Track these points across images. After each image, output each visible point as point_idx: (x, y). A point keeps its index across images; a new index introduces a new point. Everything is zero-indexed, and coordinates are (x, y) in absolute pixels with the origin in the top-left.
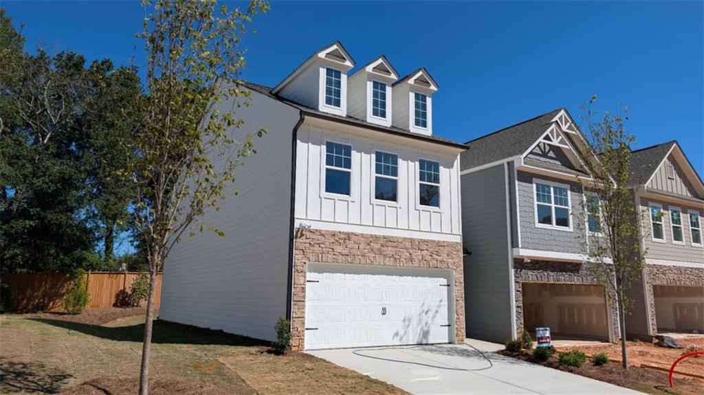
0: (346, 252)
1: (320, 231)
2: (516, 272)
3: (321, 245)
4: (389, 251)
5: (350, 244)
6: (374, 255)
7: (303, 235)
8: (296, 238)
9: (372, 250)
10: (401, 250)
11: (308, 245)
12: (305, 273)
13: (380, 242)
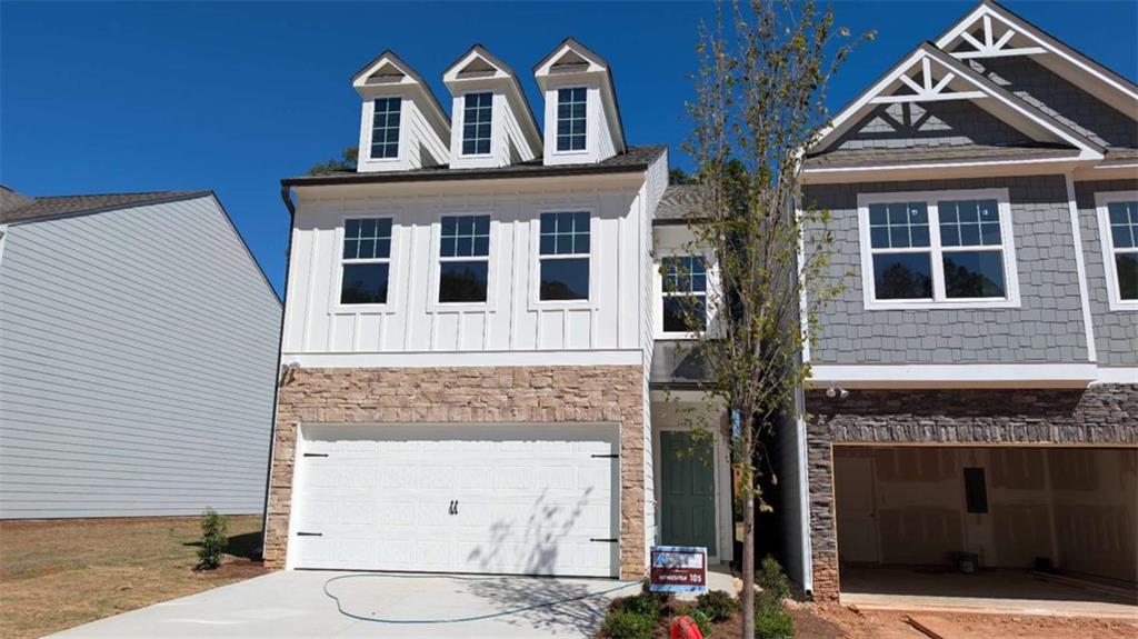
0: (369, 402)
1: (322, 370)
3: (325, 394)
4: (462, 394)
5: (379, 389)
6: (429, 405)
7: (294, 379)
9: (424, 395)
13: (442, 380)
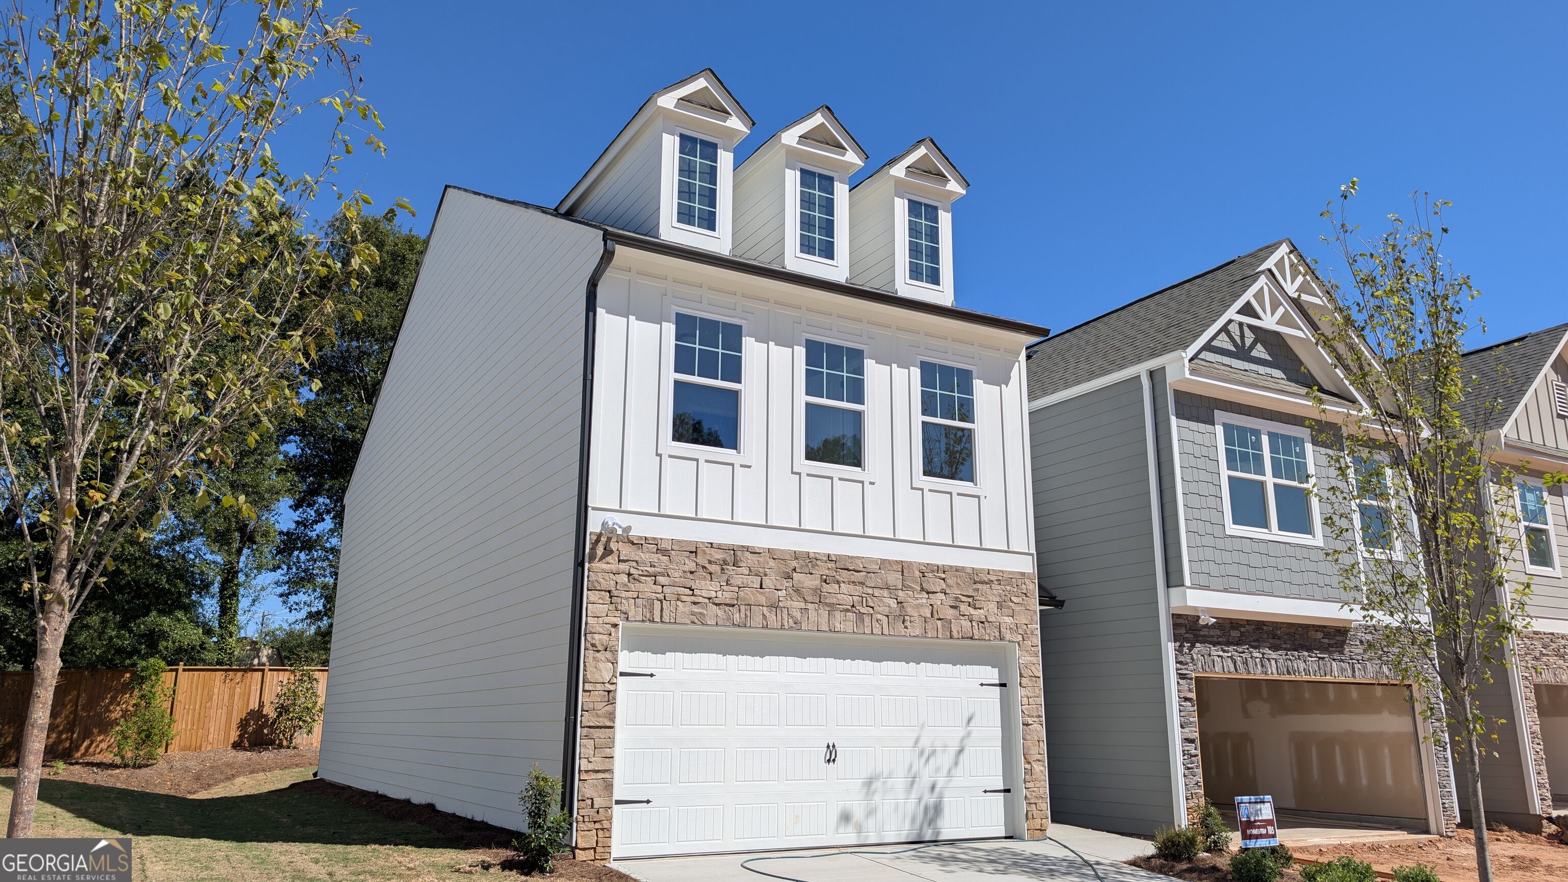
0: (726, 596)
1: (656, 542)
2: (1179, 650)
3: (661, 579)
4: (845, 594)
5: (739, 576)
6: (802, 605)
7: (612, 552)
8: (592, 558)
9: (797, 591)
10: (877, 592)
11: (625, 578)
12: (614, 652)
13: (817, 572)
